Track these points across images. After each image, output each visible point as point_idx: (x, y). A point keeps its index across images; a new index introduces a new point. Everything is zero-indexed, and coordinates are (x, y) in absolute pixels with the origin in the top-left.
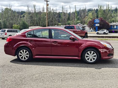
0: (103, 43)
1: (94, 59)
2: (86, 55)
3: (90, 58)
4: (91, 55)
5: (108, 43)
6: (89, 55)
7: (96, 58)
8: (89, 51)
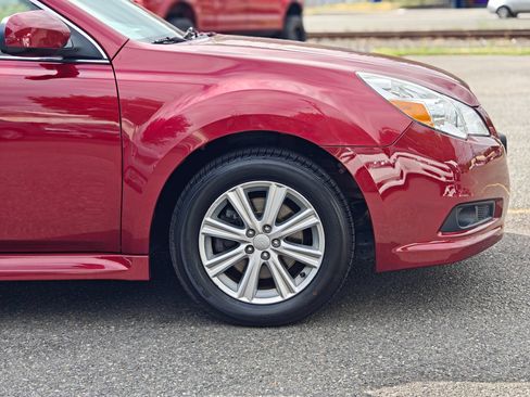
0: (386, 81)
1: (296, 269)
2: (205, 229)
3: (255, 260)
4: (267, 228)
5: (450, 86)
6: (239, 223)
7: (317, 263)
8: (240, 188)
